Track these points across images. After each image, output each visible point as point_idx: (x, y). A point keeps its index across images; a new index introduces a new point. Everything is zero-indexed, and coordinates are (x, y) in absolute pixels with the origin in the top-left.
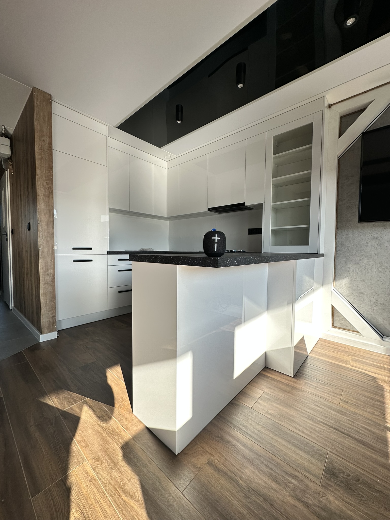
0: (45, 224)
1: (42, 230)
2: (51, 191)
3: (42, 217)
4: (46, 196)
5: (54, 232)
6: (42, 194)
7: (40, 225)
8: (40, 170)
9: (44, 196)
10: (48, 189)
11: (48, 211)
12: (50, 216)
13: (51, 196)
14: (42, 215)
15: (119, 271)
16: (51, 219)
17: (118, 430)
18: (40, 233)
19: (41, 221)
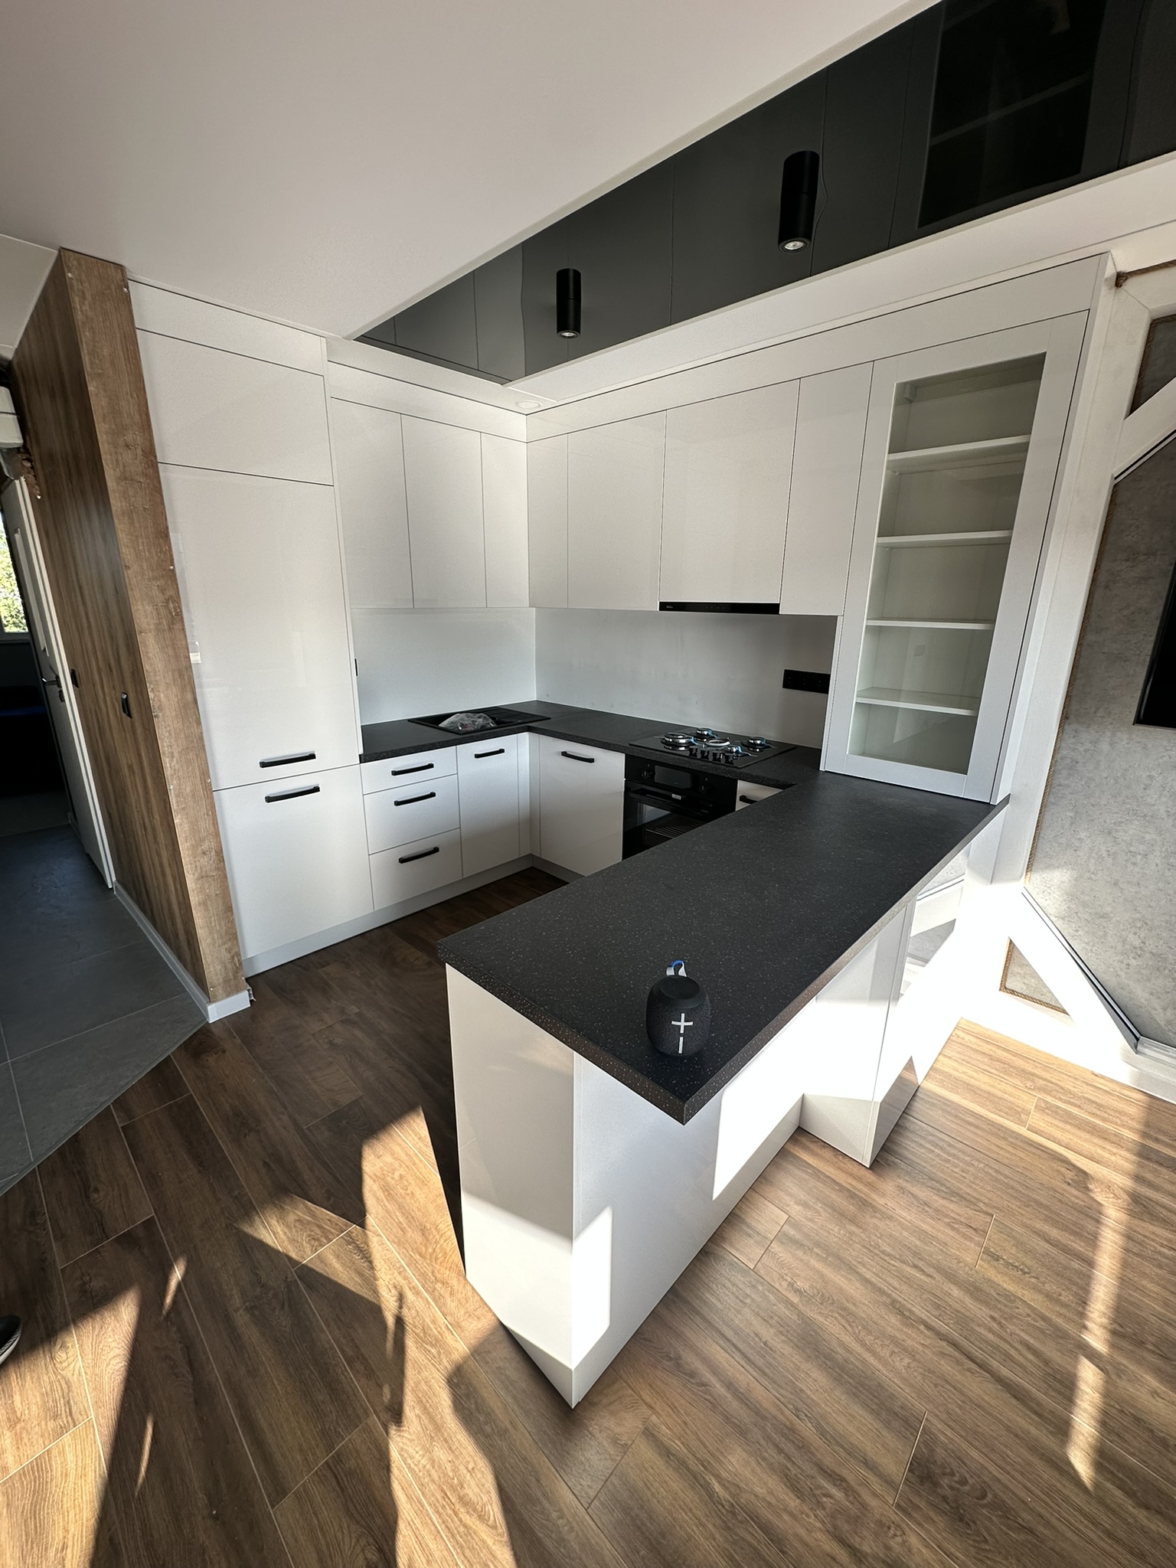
0: (174, 714)
1: (170, 733)
2: (175, 608)
3: (162, 695)
4: (164, 630)
5: (202, 733)
6: (152, 627)
7: (161, 719)
8: (132, 550)
9: (159, 629)
10: (167, 607)
11: (176, 675)
12: (183, 690)
13: (177, 626)
14: (162, 688)
15: (398, 803)
16: (189, 697)
17: (436, 1329)
18: (165, 744)
19: (160, 708)
